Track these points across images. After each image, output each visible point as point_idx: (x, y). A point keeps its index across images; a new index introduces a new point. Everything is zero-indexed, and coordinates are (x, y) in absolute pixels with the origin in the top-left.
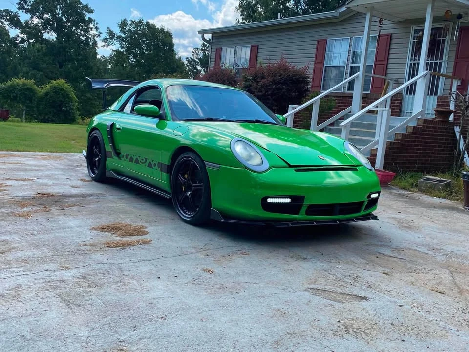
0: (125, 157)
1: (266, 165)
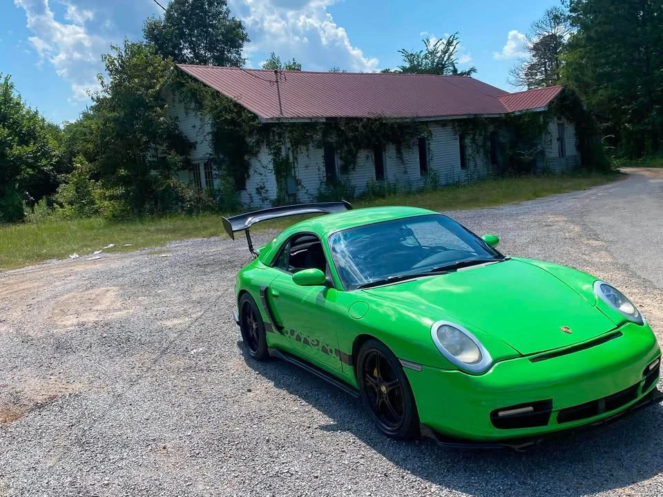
0: (289, 333)
1: (488, 359)
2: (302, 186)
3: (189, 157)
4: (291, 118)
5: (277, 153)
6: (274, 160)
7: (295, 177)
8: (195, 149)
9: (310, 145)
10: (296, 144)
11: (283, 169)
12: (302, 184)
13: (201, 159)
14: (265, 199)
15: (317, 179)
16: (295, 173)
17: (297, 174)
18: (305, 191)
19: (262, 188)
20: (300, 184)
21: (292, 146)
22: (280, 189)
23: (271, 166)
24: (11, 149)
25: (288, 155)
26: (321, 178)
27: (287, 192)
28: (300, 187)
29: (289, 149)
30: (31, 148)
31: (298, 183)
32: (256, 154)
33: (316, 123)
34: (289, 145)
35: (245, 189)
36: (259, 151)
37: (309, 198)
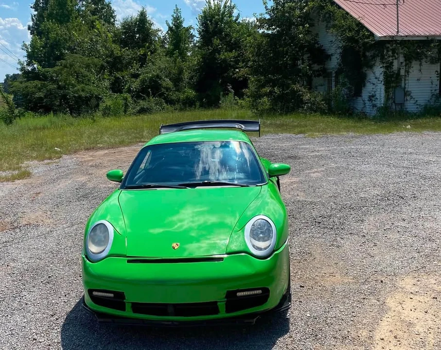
1: (104, 254)
2: (412, 98)
3: (326, 66)
4: (407, 36)
5: (389, 66)
6: (385, 73)
7: (405, 88)
8: (331, 60)
9: (423, 61)
10: (408, 59)
11: (392, 80)
12: (412, 94)
13: (333, 68)
14: (374, 106)
15: (430, 91)
16: (405, 84)
17: (407, 86)
18: (414, 102)
19: (373, 96)
20: (409, 95)
21: (406, 61)
22: (387, 98)
23: (382, 78)
24: (219, 54)
25: (399, 70)
26: (433, 91)
27: (394, 102)
28: (408, 98)
29: (402, 63)
30: (234, 54)
31: (406, 94)
32: (371, 67)
33: (432, 41)
34: (402, 59)
35: (361, 96)
36: (374, 64)
37: (417, 108)
